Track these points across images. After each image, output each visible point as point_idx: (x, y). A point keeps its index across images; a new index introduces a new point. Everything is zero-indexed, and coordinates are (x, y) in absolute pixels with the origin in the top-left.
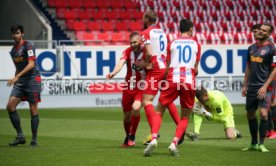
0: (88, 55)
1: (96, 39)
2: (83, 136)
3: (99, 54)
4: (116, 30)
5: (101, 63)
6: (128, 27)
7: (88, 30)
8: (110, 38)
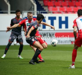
0: (55, 18)
1: (58, 10)
2: (52, 59)
3: (60, 18)
4: (69, 6)
5: (61, 22)
6: (74, 4)
7: (55, 6)
8: (65, 10)
